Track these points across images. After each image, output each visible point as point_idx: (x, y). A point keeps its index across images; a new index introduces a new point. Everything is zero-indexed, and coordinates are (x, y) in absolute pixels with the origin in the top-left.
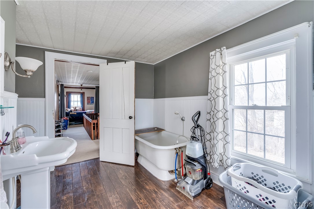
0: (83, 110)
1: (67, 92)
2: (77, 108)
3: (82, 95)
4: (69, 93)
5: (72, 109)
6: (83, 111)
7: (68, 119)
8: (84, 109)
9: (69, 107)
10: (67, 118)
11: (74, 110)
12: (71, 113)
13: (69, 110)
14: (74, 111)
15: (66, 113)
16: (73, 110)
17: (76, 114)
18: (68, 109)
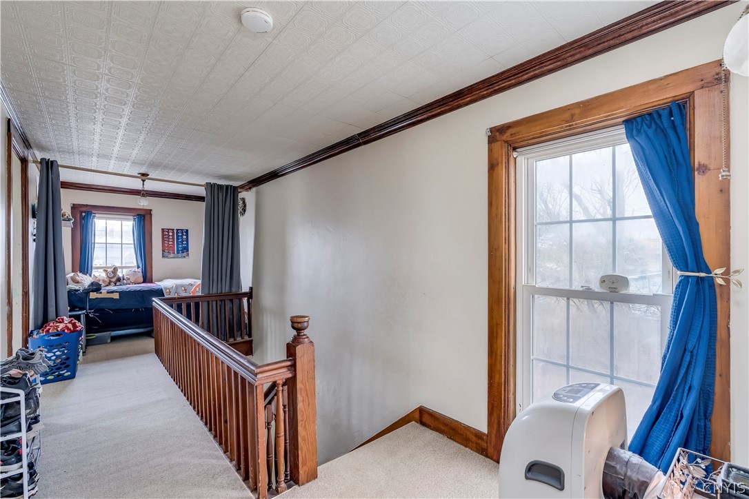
0: (147, 278)
1: (75, 207)
2: (120, 274)
3: (140, 221)
4: (84, 209)
5: (99, 274)
6: (144, 281)
7: (81, 326)
8: (148, 274)
9: (83, 264)
10: (74, 325)
11: (107, 280)
12: (93, 295)
13: (86, 281)
14: (109, 284)
15: (71, 293)
16: (104, 281)
17: (116, 296)
18: (80, 277)
